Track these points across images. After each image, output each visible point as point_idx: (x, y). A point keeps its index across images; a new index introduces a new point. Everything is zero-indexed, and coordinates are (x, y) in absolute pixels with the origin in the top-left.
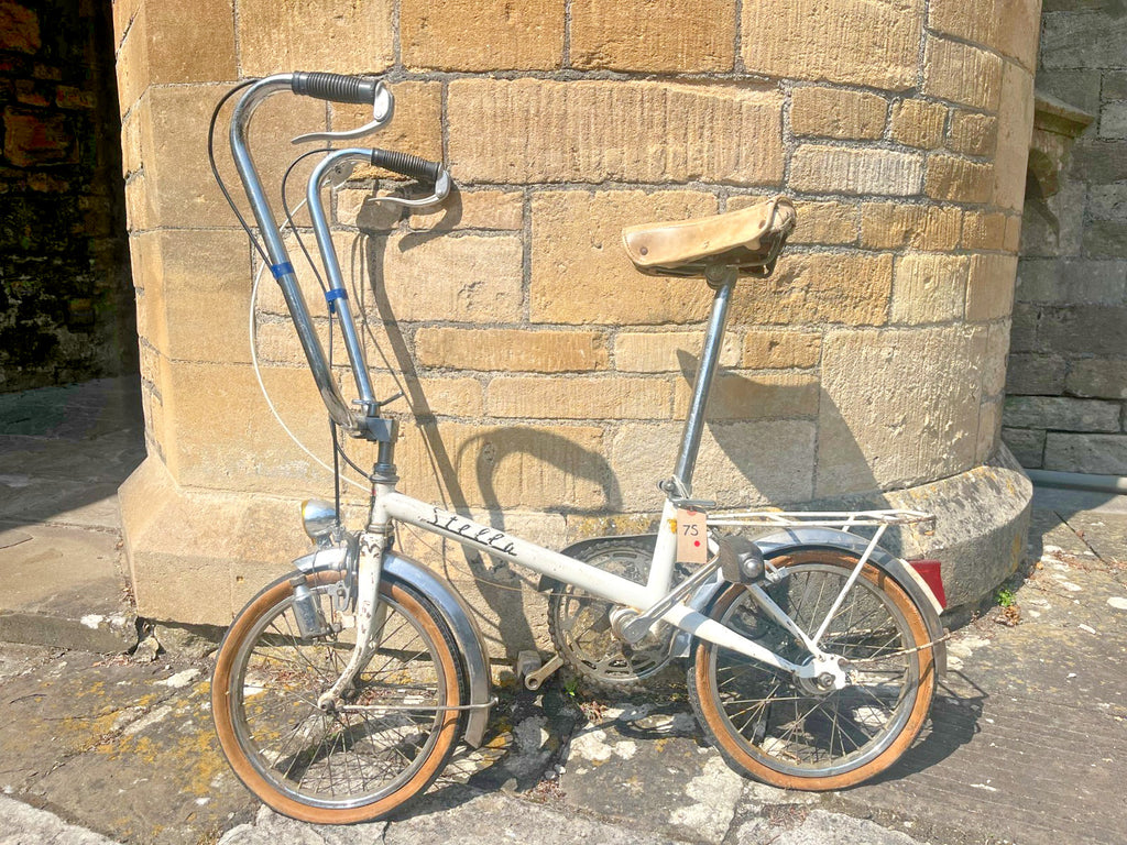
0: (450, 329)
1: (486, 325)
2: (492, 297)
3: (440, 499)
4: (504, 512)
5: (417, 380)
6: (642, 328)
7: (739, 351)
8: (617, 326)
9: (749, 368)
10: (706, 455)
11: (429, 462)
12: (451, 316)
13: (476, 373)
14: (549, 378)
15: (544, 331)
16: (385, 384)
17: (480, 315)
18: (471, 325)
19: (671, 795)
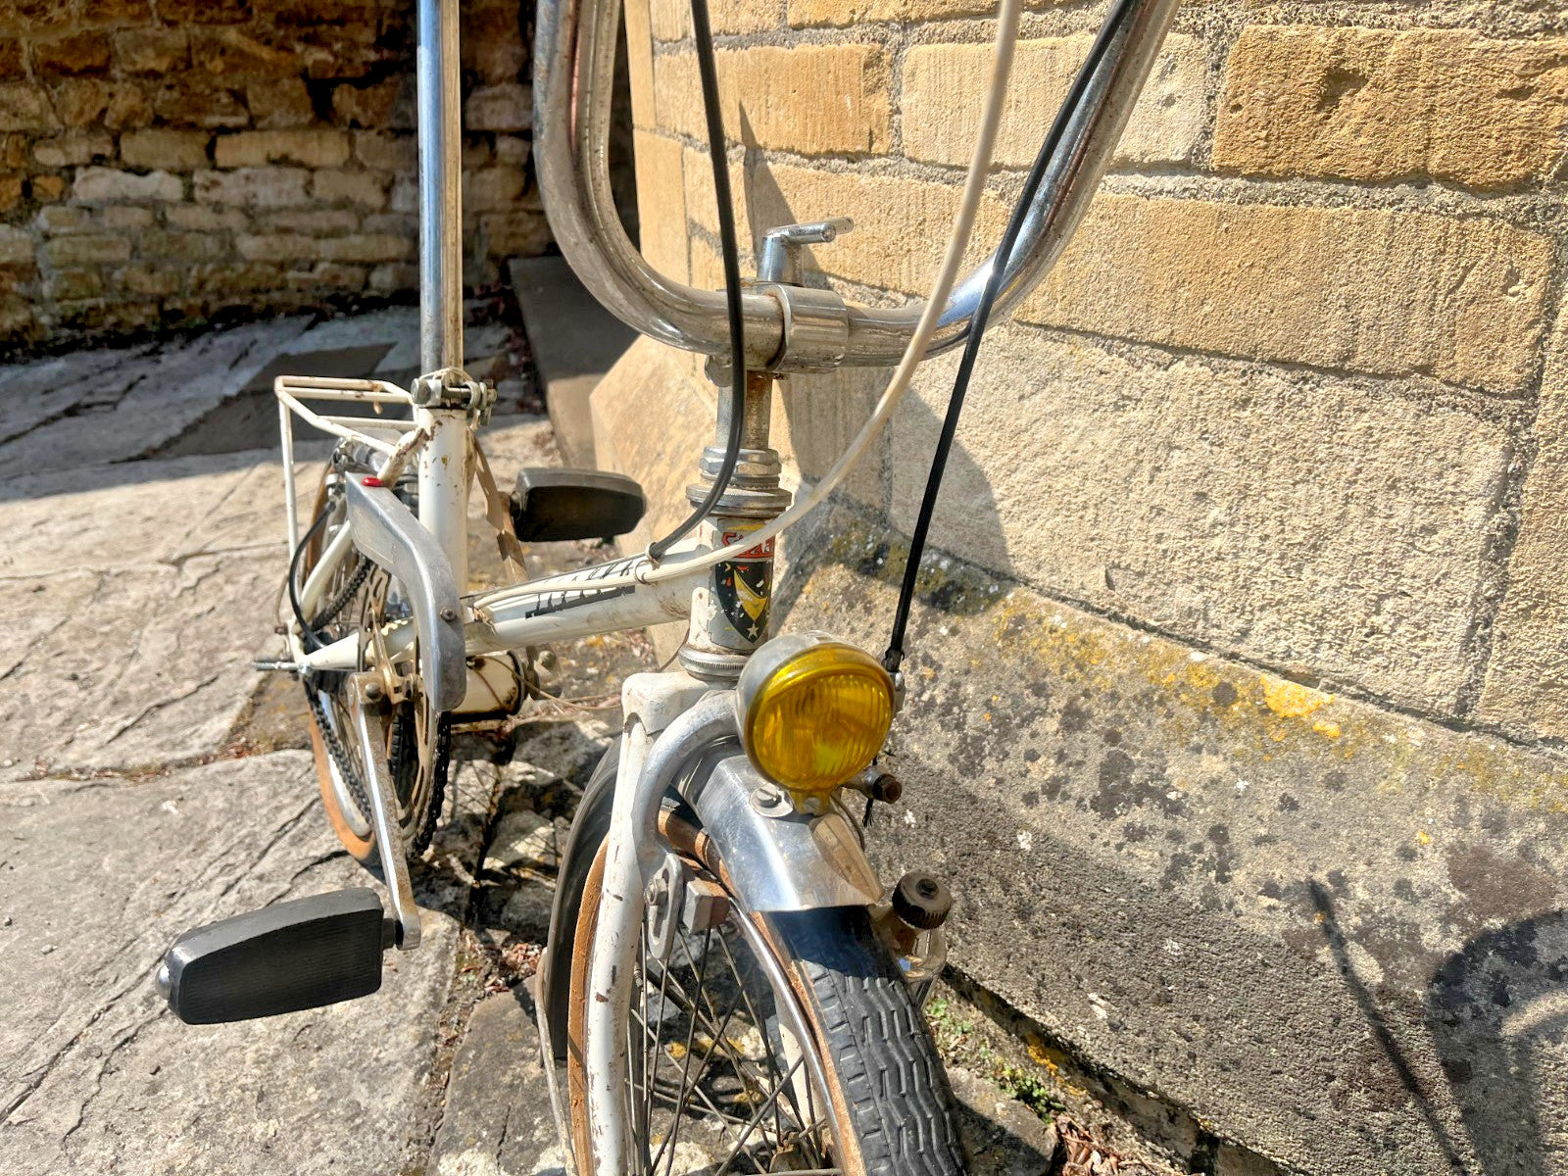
6: (954, 27)
7: (1199, 104)
8: (907, 24)
9: (1231, 172)
10: (1086, 446)
15: (801, 47)
17: (743, 15)
19: (531, 1127)
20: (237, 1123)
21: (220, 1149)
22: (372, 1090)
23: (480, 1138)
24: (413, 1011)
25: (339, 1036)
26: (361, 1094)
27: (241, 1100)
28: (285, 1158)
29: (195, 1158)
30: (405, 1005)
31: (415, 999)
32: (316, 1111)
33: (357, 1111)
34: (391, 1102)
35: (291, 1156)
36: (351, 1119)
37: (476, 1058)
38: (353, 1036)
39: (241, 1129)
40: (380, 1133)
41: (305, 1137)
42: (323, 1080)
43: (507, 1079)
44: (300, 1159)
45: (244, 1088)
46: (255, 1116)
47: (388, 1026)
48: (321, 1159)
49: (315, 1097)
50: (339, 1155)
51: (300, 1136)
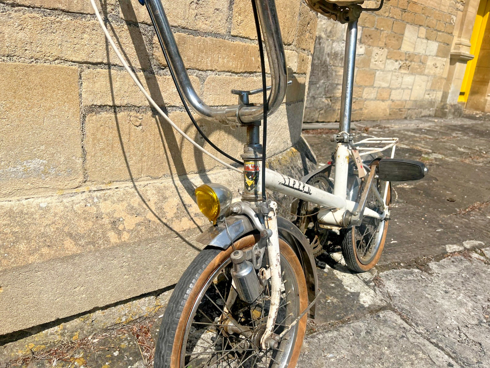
0: (183, 34)
1: (206, 34)
2: (212, 10)
3: (169, 172)
4: (207, 173)
5: (155, 77)
7: (297, 63)
9: (298, 73)
11: (161, 145)
12: (184, 24)
13: (197, 71)
14: (236, 76)
15: (237, 42)
16: (127, 81)
17: (201, 25)
18: (196, 32)
19: (348, 296)
20: (391, 358)
21: (399, 357)
22: (361, 331)
23: (357, 302)
24: (335, 333)
25: (352, 352)
26: (363, 334)
27: (386, 362)
28: (388, 341)
29: (405, 361)
30: (335, 337)
31: (332, 335)
32: (373, 343)
33: (367, 332)
34: (361, 324)
35: (387, 340)
36: (369, 333)
37: (338, 313)
38: (350, 348)
39: (391, 356)
40: (368, 324)
41: (380, 340)
42: (366, 347)
43: (341, 304)
44: (386, 337)
45: (383, 364)
46: (386, 356)
47: (343, 338)
48: (382, 333)
49: (371, 346)
50: (378, 330)
51: (381, 341)
